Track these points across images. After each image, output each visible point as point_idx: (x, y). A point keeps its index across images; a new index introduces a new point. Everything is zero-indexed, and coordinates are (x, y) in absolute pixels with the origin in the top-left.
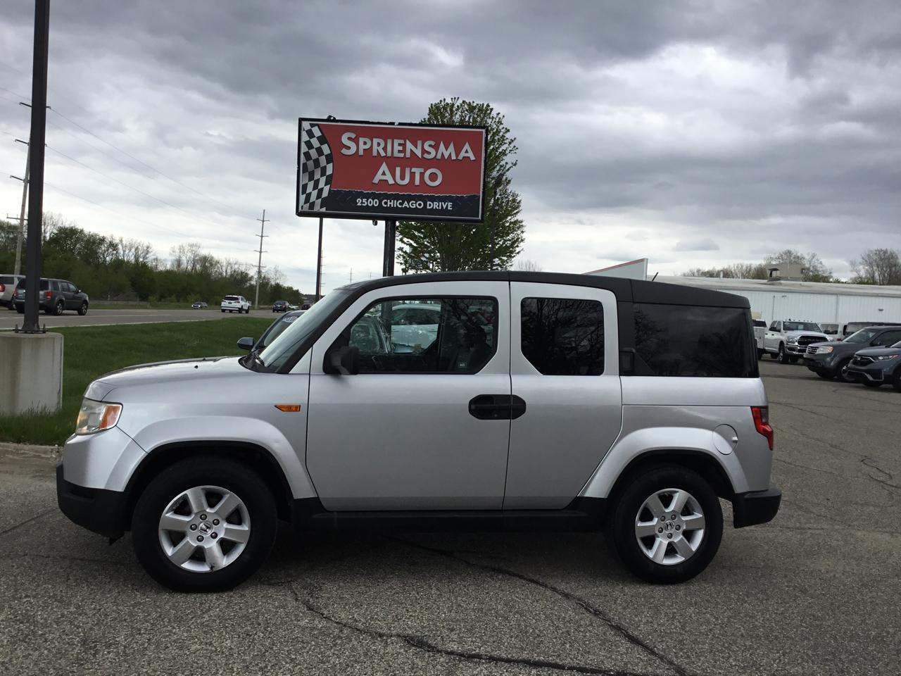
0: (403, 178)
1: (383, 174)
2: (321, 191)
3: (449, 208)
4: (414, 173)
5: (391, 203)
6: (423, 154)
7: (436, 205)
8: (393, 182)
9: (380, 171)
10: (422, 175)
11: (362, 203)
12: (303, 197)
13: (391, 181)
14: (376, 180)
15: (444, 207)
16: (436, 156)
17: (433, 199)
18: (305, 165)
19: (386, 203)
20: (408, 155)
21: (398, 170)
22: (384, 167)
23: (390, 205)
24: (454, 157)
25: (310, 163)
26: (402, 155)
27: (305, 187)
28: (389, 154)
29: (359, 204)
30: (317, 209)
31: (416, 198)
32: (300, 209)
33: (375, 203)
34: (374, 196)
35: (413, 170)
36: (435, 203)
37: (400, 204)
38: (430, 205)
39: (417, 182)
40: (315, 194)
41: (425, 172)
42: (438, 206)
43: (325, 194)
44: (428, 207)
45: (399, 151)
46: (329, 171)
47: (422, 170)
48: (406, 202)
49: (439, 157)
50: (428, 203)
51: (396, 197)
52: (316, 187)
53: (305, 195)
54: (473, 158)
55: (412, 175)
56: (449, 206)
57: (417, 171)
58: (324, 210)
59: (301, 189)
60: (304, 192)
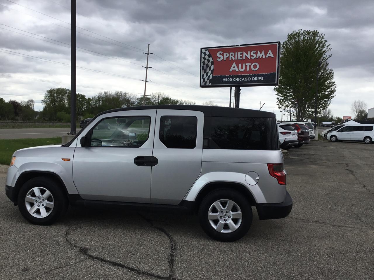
0: (242, 68)
1: (234, 67)
2: (209, 77)
3: (262, 80)
4: (247, 65)
5: (237, 79)
6: (250, 57)
7: (256, 79)
8: (238, 70)
9: (233, 66)
10: (250, 66)
11: (225, 80)
12: (202, 80)
13: (237, 70)
14: (231, 70)
15: (260, 79)
16: (256, 57)
17: (255, 76)
18: (203, 67)
19: (235, 80)
20: (244, 58)
21: (240, 65)
22: (234, 65)
23: (237, 80)
24: (264, 57)
25: (205, 66)
26: (241, 58)
27: (203, 75)
28: (236, 59)
29: (224, 81)
30: (207, 84)
31: (247, 76)
32: (201, 85)
33: (230, 80)
34: (230, 77)
35: (247, 64)
36: (256, 78)
37: (241, 79)
38: (254, 79)
39: (248, 69)
40: (207, 78)
41: (251, 64)
42: (257, 79)
43: (211, 78)
44: (253, 80)
45: (241, 57)
46: (212, 68)
47: (250, 64)
48: (243, 78)
49: (257, 57)
50: (253, 78)
51: (239, 77)
52: (207, 75)
53: (203, 79)
54: (272, 56)
55: (246, 66)
56: (262, 78)
57: (248, 64)
58: (210, 84)
59: (202, 77)
60: (203, 78)
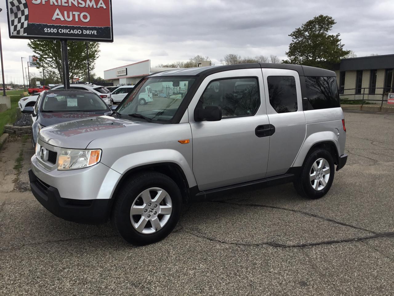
0: (69, 17)
1: (57, 15)
2: (23, 24)
3: (95, 34)
4: (75, 14)
5: (64, 31)
6: (78, 4)
7: (88, 32)
8: (64, 20)
9: (56, 14)
10: (79, 16)
11: (47, 31)
12: (12, 28)
13: (62, 19)
14: (54, 18)
15: (93, 33)
16: (85, 5)
17: (86, 29)
18: (11, 9)
19: (61, 31)
20: (70, 5)
21: (66, 13)
22: (57, 11)
23: (63, 32)
24: (95, 7)
25: (15, 8)
26: (67, 5)
27: (13, 21)
28: (60, 4)
29: (46, 31)
30: (22, 34)
31: (78, 28)
32: (11, 34)
33: (55, 31)
34: (54, 27)
35: (74, 13)
36: (87, 31)
37: (69, 31)
38: (85, 32)
39: (77, 20)
40: (19, 26)
41: (80, 14)
42: (89, 33)
43: (25, 25)
44: (84, 33)
45: (65, 3)
46: (26, 12)
47: (79, 13)
48: (72, 30)
49: (87, 6)
50: (84, 31)
51: (66, 28)
52: (19, 21)
53: (13, 26)
54: (105, 7)
55: (74, 15)
56: (95, 33)
57: (76, 14)
58: (26, 35)
59: (10, 23)
60: (13, 24)
